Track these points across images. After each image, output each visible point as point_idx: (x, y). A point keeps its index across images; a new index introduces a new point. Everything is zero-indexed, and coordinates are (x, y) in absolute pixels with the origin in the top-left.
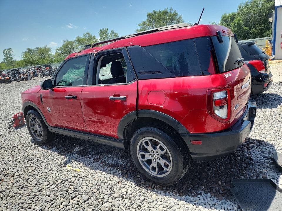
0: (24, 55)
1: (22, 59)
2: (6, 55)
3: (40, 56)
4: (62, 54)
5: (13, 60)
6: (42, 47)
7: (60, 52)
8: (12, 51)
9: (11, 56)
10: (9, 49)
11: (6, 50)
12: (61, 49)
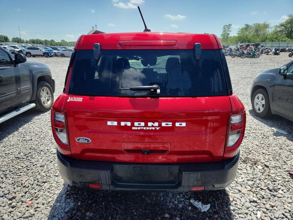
0: (239, 31)
1: (237, 35)
2: (225, 31)
3: (255, 33)
4: (280, 31)
5: (229, 36)
6: (260, 23)
7: (279, 29)
8: (231, 27)
9: (228, 32)
10: (229, 25)
11: (226, 26)
12: (282, 25)
